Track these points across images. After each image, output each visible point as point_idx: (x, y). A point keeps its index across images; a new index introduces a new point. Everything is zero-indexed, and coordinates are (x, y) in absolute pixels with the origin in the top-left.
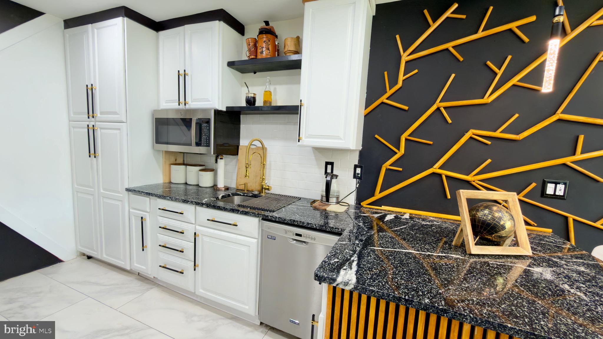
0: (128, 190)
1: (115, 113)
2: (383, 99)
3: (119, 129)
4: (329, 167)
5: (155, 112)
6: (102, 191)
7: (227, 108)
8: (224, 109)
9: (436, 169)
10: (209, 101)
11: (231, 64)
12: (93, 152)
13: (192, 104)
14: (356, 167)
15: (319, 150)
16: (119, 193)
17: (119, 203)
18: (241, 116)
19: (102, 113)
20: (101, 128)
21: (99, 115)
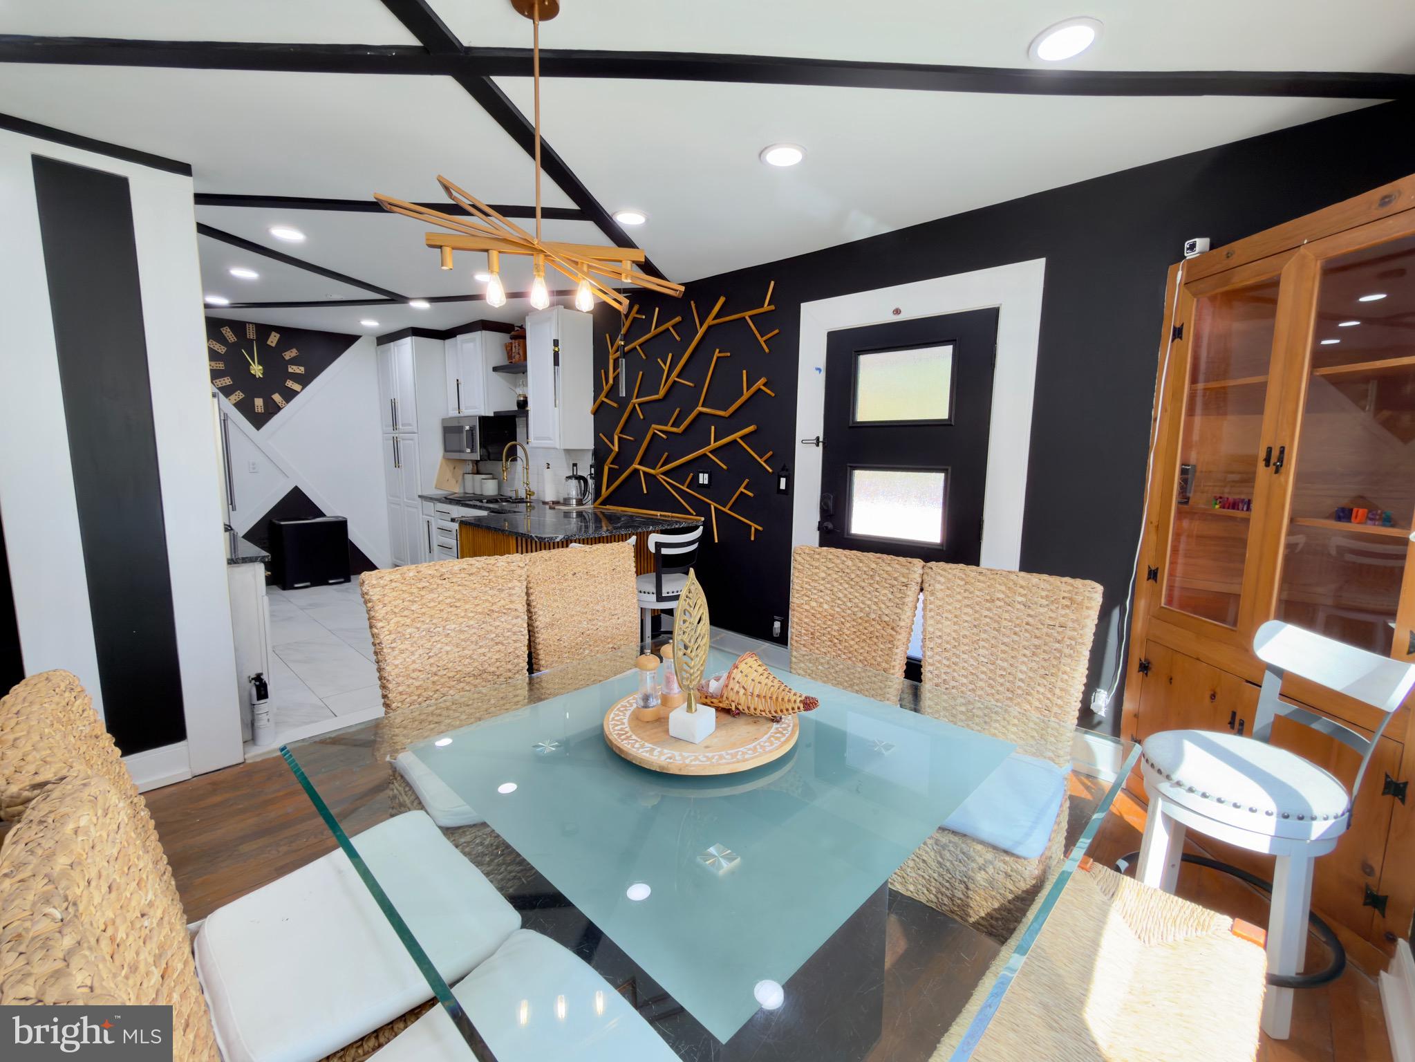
0: (420, 496)
1: (410, 425)
2: (602, 398)
3: (412, 440)
4: (575, 468)
5: (444, 420)
6: (405, 500)
7: (495, 413)
8: (492, 415)
9: (636, 466)
10: (476, 408)
11: (495, 369)
12: (397, 463)
13: (466, 412)
14: (591, 466)
15: (568, 451)
16: (414, 500)
17: (415, 510)
18: (517, 419)
19: (402, 425)
20: (403, 439)
21: (401, 427)
